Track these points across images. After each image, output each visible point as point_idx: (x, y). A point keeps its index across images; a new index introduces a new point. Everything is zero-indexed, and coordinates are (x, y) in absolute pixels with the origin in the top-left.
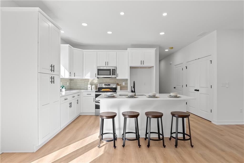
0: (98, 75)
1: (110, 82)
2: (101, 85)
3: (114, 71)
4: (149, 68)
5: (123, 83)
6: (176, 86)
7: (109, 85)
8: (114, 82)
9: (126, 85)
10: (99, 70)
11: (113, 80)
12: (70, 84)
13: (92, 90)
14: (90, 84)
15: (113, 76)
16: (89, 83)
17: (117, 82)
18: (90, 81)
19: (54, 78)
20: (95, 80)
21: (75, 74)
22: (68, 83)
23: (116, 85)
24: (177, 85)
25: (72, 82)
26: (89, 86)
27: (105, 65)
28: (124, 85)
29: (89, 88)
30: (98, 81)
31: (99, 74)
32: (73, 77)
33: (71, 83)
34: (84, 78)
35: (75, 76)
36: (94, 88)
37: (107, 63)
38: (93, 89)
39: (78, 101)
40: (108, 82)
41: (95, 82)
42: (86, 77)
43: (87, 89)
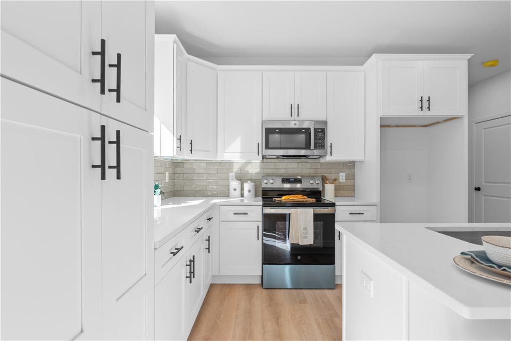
0: (267, 147)
1: (298, 171)
2: (271, 181)
3: (320, 134)
4: (425, 126)
5: (341, 174)
6: (482, 184)
7: (299, 181)
8: (312, 172)
9: (350, 182)
10: (269, 132)
11: (308, 165)
12: (173, 176)
13: (242, 195)
14: (238, 180)
15: (317, 152)
16: (232, 175)
17: (322, 172)
18: (235, 170)
19: (118, 143)
20: (250, 166)
21: (191, 143)
22: (167, 174)
23: (321, 180)
24: (485, 182)
25: (178, 170)
26: (235, 184)
27: (288, 117)
28: (344, 180)
29: (235, 190)
30: (261, 168)
31: (270, 146)
32: (186, 156)
33: (174, 174)
34: (219, 159)
35: (191, 150)
36: (249, 191)
37: (295, 109)
38: (246, 193)
39: (209, 240)
40: (291, 172)
41: (250, 172)
42: (226, 157)
43: (227, 195)
